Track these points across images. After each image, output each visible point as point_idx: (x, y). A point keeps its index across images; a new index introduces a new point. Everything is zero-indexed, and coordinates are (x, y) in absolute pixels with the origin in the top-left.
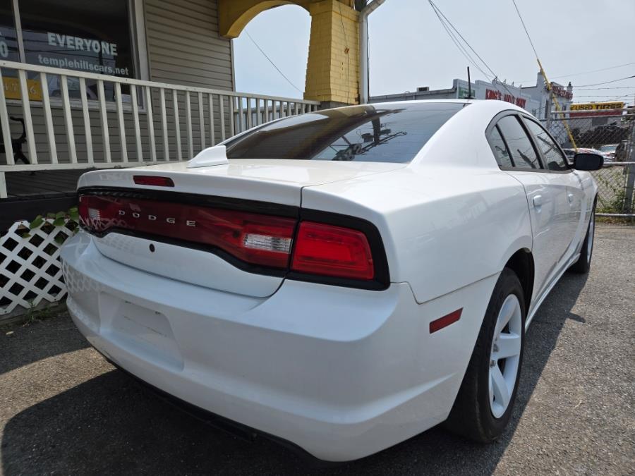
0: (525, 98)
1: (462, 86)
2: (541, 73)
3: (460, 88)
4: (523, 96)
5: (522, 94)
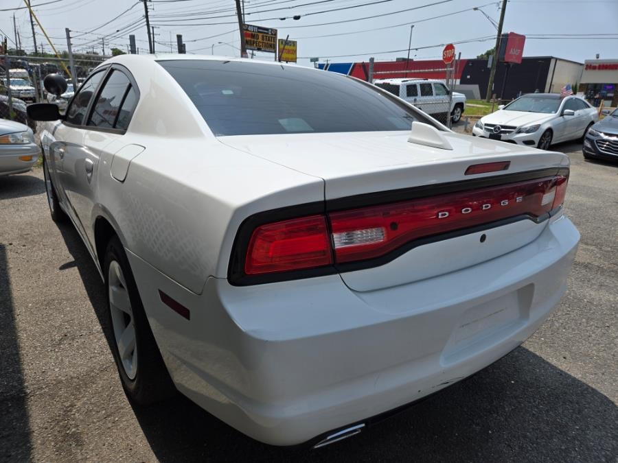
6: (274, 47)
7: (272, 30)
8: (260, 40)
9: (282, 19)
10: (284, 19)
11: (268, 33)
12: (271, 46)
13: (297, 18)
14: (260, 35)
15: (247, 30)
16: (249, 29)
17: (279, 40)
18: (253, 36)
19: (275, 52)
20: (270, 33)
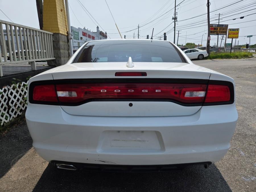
0: (94, 36)
1: (74, 29)
2: (98, 27)
3: (73, 30)
4: (94, 35)
5: (93, 35)
6: (226, 33)
7: (225, 25)
8: (218, 30)
9: (234, 19)
10: (235, 19)
11: (223, 27)
12: (224, 32)
13: (242, 18)
14: (219, 28)
15: (212, 27)
16: (213, 26)
17: (229, 29)
18: (215, 29)
19: (226, 35)
20: (224, 27)
